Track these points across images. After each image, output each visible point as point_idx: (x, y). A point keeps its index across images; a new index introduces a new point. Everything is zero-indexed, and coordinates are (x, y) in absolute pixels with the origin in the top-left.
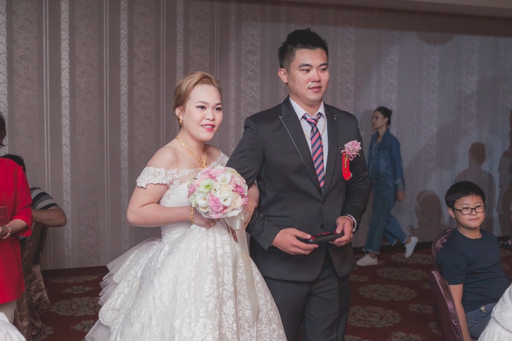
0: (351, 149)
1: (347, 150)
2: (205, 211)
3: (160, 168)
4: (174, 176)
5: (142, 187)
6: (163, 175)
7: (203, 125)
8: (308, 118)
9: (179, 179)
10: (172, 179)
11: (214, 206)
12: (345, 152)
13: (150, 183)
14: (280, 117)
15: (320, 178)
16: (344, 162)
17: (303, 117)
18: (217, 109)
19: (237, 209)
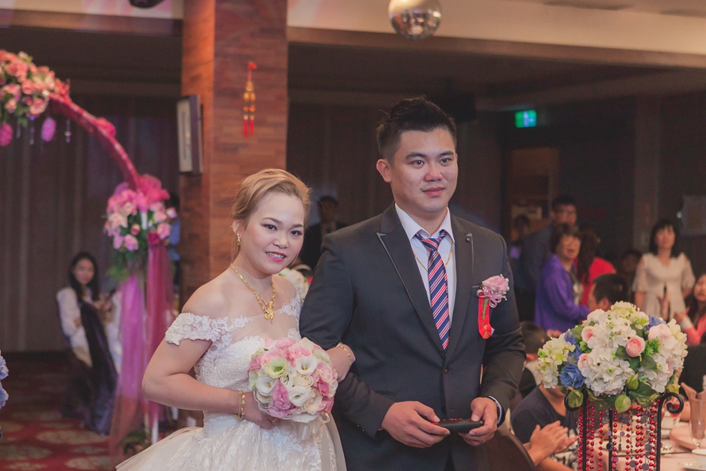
0: (494, 289)
1: (486, 290)
2: (263, 401)
3: (201, 315)
4: (222, 328)
5: (173, 344)
6: (206, 327)
7: (269, 252)
8: (425, 237)
9: (230, 333)
10: (220, 333)
11: (278, 400)
12: (482, 294)
13: (186, 338)
14: (379, 235)
15: (442, 334)
16: (482, 310)
17: (416, 235)
19: (310, 414)
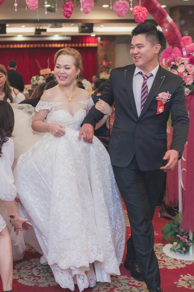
6: (47, 105)
9: (55, 107)
10: (51, 107)
13: (41, 109)
18: (66, 68)
